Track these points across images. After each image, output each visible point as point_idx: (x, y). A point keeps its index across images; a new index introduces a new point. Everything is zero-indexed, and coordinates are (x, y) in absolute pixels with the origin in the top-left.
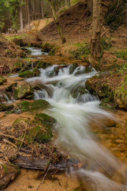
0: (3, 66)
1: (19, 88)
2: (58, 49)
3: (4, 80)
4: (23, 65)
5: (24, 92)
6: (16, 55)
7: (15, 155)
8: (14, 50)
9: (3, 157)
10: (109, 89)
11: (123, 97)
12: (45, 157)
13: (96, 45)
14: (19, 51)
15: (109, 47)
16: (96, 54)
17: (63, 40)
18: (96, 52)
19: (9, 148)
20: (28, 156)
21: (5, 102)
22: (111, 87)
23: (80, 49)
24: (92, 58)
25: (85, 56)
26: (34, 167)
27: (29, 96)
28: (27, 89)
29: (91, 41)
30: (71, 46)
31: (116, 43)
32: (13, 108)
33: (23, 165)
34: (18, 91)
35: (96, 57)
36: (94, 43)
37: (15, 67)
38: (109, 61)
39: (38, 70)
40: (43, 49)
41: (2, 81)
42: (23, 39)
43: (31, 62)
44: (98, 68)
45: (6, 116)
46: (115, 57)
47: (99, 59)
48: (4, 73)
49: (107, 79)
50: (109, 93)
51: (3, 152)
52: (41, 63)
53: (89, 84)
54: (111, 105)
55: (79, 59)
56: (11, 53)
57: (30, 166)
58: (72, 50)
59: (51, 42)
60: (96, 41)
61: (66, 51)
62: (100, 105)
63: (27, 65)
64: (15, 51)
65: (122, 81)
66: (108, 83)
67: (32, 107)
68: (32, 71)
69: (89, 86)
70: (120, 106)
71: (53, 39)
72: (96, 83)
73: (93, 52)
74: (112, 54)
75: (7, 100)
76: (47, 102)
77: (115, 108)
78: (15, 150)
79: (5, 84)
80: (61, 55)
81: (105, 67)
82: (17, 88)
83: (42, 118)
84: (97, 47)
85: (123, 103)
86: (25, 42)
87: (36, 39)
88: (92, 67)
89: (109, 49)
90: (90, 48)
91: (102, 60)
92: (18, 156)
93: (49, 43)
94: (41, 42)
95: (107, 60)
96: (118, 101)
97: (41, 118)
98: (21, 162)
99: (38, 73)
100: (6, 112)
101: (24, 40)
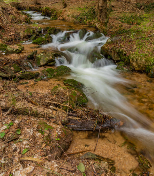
0: (14, 33)
1: (41, 56)
2: (60, 14)
3: (22, 48)
4: (34, 32)
5: (46, 59)
6: (20, 21)
7: (67, 119)
8: (19, 15)
9: (55, 122)
10: (124, 54)
11: (139, 61)
12: (91, 119)
13: (102, 12)
14: (23, 16)
15: (110, 11)
16: (103, 19)
17: (64, 5)
18: (103, 18)
19: (60, 114)
20: (77, 119)
21: (30, 70)
22: (126, 52)
23: (83, 13)
24: (99, 24)
25: (90, 21)
26: (84, 128)
27: (51, 63)
28: (49, 56)
29: (98, 8)
30: (74, 11)
31: (115, 7)
32: (39, 75)
33: (74, 127)
34: (40, 59)
35: (103, 23)
36: (101, 10)
37: (26, 34)
38: (115, 26)
39: (51, 37)
40: (44, 13)
41: (21, 50)
42: (20, 2)
43: (41, 28)
44: (105, 32)
45: (36, 84)
46: (120, 22)
47: (105, 24)
48: (16, 40)
49: (121, 44)
50: (124, 57)
51: (55, 117)
52: (51, 29)
53: (105, 50)
54: (127, 68)
55: (84, 24)
56: (15, 18)
57: (80, 128)
58: (75, 15)
59: (51, 6)
60: (103, 8)
61: (68, 16)
62: (117, 68)
63: (37, 32)
64: (19, 17)
65: (135, 46)
66: (123, 49)
67: (57, 73)
68: (43, 37)
69: (104, 51)
70: (136, 69)
71: (52, 3)
72: (112, 49)
73: (100, 18)
74: (117, 19)
75: (31, 68)
76: (68, 68)
77: (131, 71)
78: (65, 115)
79: (24, 52)
80: (63, 20)
81: (111, 32)
82: (38, 56)
83: (72, 84)
84: (103, 14)
85: (139, 66)
86: (23, 6)
87: (34, 3)
88: (100, 32)
89: (110, 13)
90: (97, 14)
91: (108, 26)
92: (69, 120)
93: (48, 7)
94: (39, 6)
95: (113, 25)
96: (134, 64)
97: (70, 84)
98: (72, 125)
99: (50, 39)
100: (34, 79)
101: (22, 3)
